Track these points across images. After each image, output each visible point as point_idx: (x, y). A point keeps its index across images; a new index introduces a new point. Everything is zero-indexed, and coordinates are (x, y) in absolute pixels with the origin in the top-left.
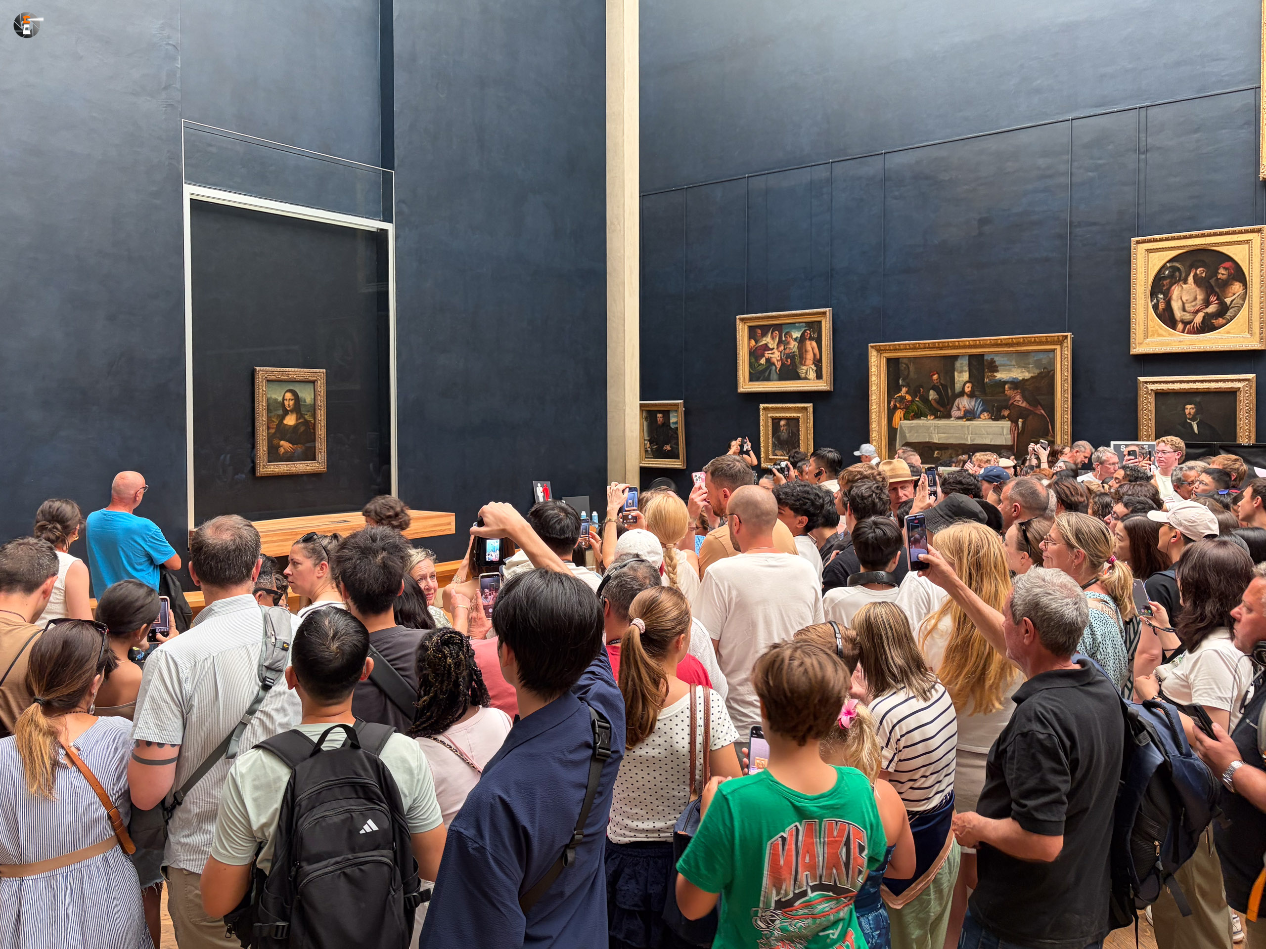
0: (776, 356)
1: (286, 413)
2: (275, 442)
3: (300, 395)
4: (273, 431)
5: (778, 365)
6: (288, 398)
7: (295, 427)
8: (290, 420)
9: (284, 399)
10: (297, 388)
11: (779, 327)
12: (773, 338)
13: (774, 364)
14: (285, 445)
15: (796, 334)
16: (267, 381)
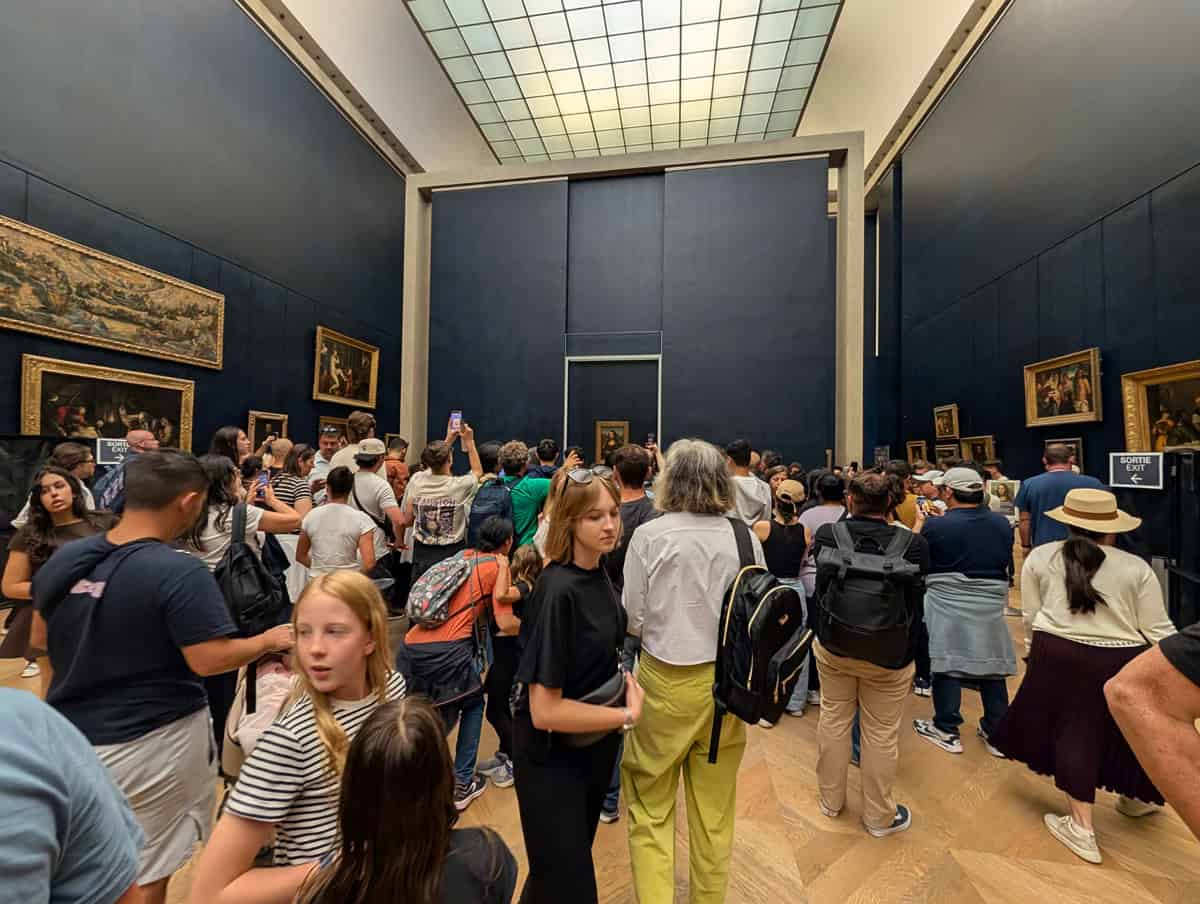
0: (1056, 395)
1: (610, 440)
2: (605, 452)
3: (617, 432)
4: (604, 447)
5: (1059, 402)
7: (614, 446)
8: (612, 443)
9: (609, 434)
10: (615, 430)
11: (1058, 371)
12: (1054, 380)
13: (1055, 402)
15: (1071, 375)
16: (602, 427)
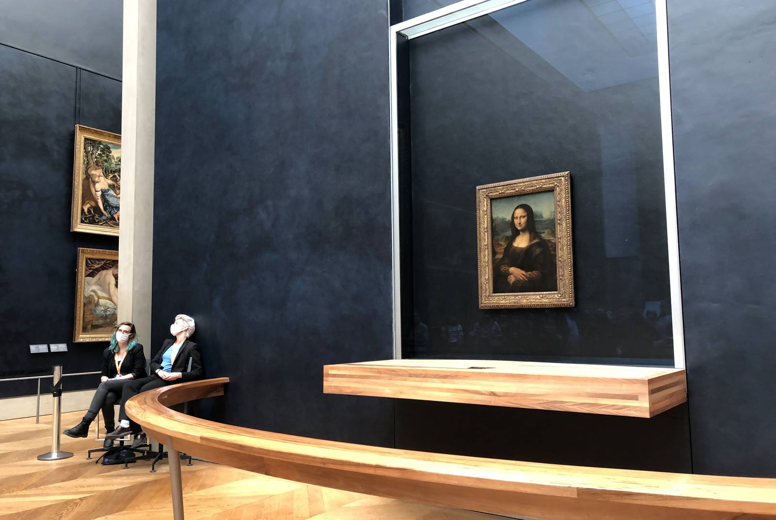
1: (516, 233)
2: (503, 268)
3: (534, 209)
4: (499, 256)
6: (519, 216)
7: (528, 250)
8: (522, 242)
9: (513, 217)
10: (530, 202)
14: (516, 273)
16: (492, 199)
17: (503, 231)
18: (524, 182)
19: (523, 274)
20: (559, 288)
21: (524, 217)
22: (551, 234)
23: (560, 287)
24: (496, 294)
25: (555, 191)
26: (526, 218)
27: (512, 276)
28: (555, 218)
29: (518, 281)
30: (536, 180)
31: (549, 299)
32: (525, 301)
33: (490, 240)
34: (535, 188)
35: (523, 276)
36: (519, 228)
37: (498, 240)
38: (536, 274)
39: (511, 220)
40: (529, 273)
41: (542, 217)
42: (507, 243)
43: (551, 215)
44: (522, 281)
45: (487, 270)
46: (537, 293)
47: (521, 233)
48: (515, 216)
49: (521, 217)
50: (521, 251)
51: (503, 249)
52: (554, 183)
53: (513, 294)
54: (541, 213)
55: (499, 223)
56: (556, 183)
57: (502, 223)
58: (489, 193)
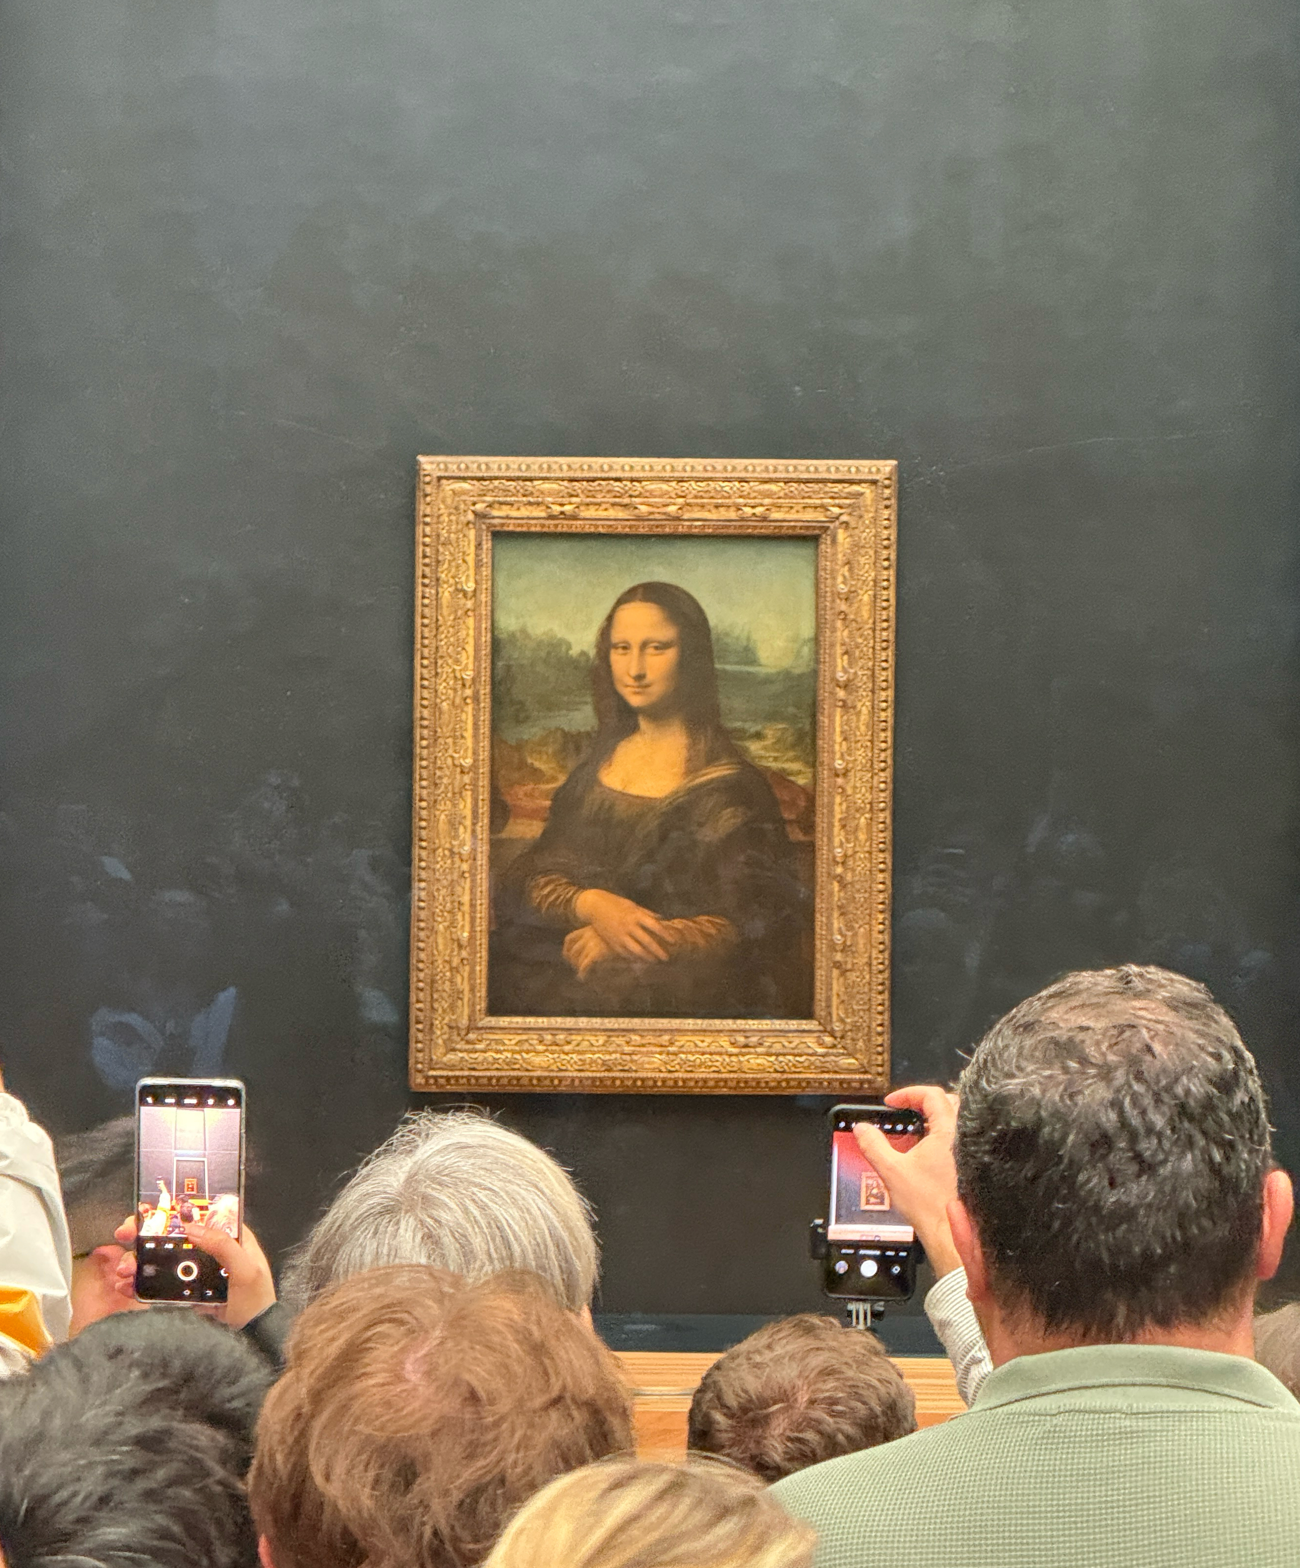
1: (618, 723)
2: (545, 891)
4: (528, 829)
7: (678, 813)
8: (647, 769)
9: (606, 643)
14: (610, 920)
17: (549, 706)
18: (680, 480)
19: (644, 928)
20: (829, 1006)
21: (663, 646)
22: (793, 746)
23: (829, 999)
24: (504, 1021)
25: (825, 547)
26: (671, 654)
27: (587, 933)
28: (815, 673)
29: (617, 957)
30: (741, 480)
31: (777, 1055)
32: (657, 1059)
33: (486, 743)
34: (732, 515)
35: (646, 938)
36: (635, 701)
37: (519, 747)
38: (713, 931)
39: (592, 653)
40: (678, 923)
41: (754, 662)
42: (571, 765)
43: (798, 655)
44: (639, 959)
45: (466, 899)
46: (717, 1023)
47: (643, 723)
48: (617, 636)
49: (644, 645)
50: (641, 816)
51: (545, 795)
52: (825, 508)
53: (596, 1022)
54: (748, 639)
55: (532, 665)
56: (836, 510)
57: (545, 661)
58: (490, 506)
